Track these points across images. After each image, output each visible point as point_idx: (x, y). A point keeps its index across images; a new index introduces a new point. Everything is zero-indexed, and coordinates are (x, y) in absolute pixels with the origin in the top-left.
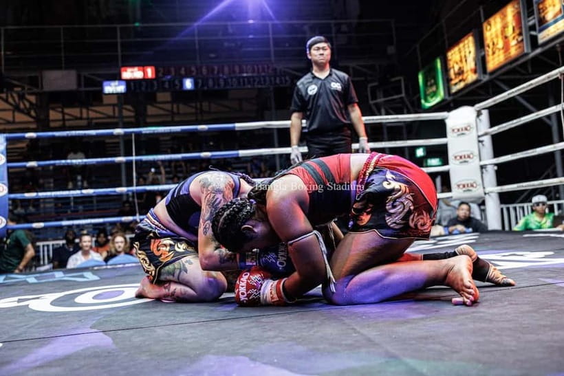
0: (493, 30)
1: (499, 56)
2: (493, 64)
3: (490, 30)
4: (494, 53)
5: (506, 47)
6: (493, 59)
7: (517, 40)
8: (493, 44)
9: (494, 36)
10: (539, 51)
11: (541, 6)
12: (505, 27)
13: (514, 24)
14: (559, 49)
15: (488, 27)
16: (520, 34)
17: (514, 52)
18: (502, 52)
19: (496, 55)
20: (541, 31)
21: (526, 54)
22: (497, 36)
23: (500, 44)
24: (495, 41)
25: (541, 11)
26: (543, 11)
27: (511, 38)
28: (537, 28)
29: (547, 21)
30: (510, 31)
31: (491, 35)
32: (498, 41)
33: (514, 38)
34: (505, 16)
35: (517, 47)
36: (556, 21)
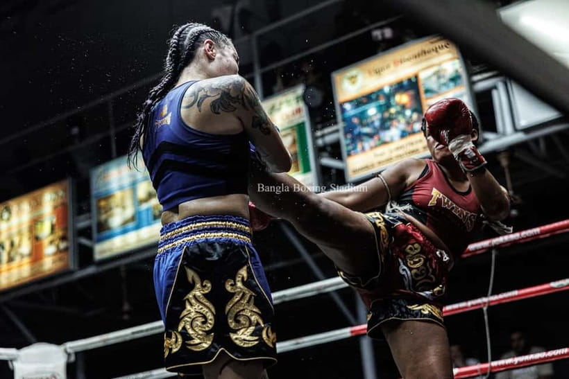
0: (15, 220)
1: (20, 266)
2: (8, 278)
3: (8, 219)
4: (10, 260)
5: (36, 255)
6: (9, 270)
7: (58, 247)
8: (12, 244)
9: (15, 231)
10: (91, 270)
11: (103, 203)
12: (36, 221)
13: (54, 221)
14: (123, 274)
15: (6, 215)
16: (63, 238)
17: (49, 264)
18: (26, 260)
19: (15, 264)
20: (100, 240)
21: (71, 272)
22: (20, 233)
23: (26, 248)
24: (16, 240)
25: (103, 211)
26: (106, 212)
27: (46, 241)
28: (95, 235)
29: (109, 228)
30: (45, 230)
31: (9, 229)
32: (20, 241)
33: (51, 242)
34: (37, 204)
35: (55, 257)
36: (125, 232)
